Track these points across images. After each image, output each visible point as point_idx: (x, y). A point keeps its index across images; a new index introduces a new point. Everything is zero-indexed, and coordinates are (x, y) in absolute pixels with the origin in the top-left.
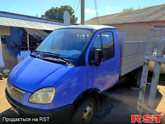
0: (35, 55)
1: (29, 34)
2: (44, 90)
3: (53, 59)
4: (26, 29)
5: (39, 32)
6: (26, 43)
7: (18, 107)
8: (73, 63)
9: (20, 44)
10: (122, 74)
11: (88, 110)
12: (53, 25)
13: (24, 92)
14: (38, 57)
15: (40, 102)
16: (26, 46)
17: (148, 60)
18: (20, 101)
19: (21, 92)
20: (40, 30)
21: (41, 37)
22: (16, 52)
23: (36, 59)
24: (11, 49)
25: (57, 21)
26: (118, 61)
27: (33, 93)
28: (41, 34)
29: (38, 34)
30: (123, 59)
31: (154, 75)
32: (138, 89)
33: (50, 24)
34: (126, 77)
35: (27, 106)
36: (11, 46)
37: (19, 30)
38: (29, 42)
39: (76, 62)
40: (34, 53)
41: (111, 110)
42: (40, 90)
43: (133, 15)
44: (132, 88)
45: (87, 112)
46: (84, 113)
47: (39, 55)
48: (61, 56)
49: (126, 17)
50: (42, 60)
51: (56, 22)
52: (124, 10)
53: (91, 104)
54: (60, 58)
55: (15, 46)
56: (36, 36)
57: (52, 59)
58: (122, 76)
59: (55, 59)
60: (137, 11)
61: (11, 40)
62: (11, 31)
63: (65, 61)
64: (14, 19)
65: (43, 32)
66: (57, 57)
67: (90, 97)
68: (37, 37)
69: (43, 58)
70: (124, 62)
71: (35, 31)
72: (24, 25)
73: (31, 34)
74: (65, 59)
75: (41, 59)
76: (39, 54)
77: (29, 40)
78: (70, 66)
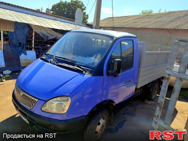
0: (47, 59)
1: (35, 32)
2: (59, 99)
3: (69, 66)
4: (32, 26)
5: (47, 31)
6: (31, 42)
7: (28, 115)
8: (91, 72)
9: (24, 42)
10: (139, 87)
11: (102, 123)
12: (62, 23)
13: (37, 100)
14: (51, 61)
15: (54, 112)
16: (31, 45)
17: (169, 75)
18: (31, 109)
19: (33, 100)
20: (49, 28)
21: (48, 36)
22: (19, 51)
23: (49, 64)
24: (14, 48)
25: (67, 19)
26: (136, 72)
27: (46, 101)
28: (48, 33)
29: (45, 32)
30: (142, 70)
31: (174, 91)
32: (153, 102)
33: (58, 21)
34: (142, 90)
35: (39, 114)
36: (13, 44)
37: (24, 27)
38: (34, 41)
39: (93, 72)
40: (45, 56)
41: (124, 124)
42: (55, 99)
43: (152, 19)
44: (146, 101)
45: (100, 125)
46: (98, 126)
47: (52, 60)
48: (77, 63)
49: (144, 21)
50: (55, 66)
51: (65, 19)
52: (143, 12)
53: (105, 116)
54: (76, 65)
55: (19, 45)
56: (43, 34)
57: (67, 65)
58: (138, 88)
59: (71, 66)
60: (157, 14)
61: (14, 36)
62: (15, 27)
63: (82, 69)
64: (18, 13)
65: (51, 31)
66: (73, 64)
67: (104, 109)
68: (44, 36)
69: (57, 63)
70: (141, 74)
71: (42, 28)
72: (30, 21)
73: (37, 32)
74: (81, 67)
75: (54, 64)
76: (51, 58)
77: (34, 39)
78: (87, 75)
